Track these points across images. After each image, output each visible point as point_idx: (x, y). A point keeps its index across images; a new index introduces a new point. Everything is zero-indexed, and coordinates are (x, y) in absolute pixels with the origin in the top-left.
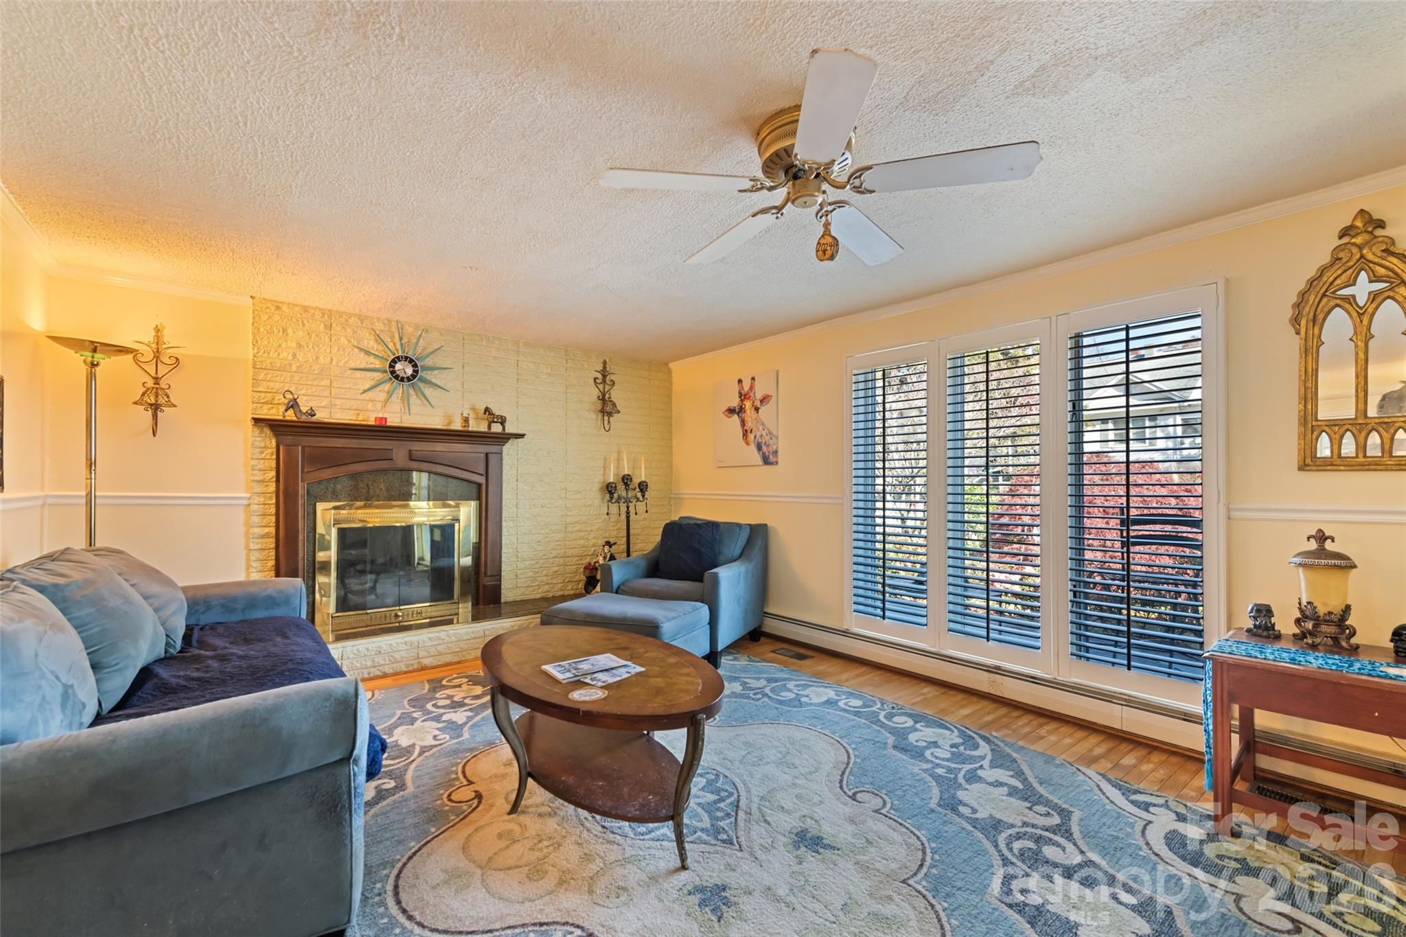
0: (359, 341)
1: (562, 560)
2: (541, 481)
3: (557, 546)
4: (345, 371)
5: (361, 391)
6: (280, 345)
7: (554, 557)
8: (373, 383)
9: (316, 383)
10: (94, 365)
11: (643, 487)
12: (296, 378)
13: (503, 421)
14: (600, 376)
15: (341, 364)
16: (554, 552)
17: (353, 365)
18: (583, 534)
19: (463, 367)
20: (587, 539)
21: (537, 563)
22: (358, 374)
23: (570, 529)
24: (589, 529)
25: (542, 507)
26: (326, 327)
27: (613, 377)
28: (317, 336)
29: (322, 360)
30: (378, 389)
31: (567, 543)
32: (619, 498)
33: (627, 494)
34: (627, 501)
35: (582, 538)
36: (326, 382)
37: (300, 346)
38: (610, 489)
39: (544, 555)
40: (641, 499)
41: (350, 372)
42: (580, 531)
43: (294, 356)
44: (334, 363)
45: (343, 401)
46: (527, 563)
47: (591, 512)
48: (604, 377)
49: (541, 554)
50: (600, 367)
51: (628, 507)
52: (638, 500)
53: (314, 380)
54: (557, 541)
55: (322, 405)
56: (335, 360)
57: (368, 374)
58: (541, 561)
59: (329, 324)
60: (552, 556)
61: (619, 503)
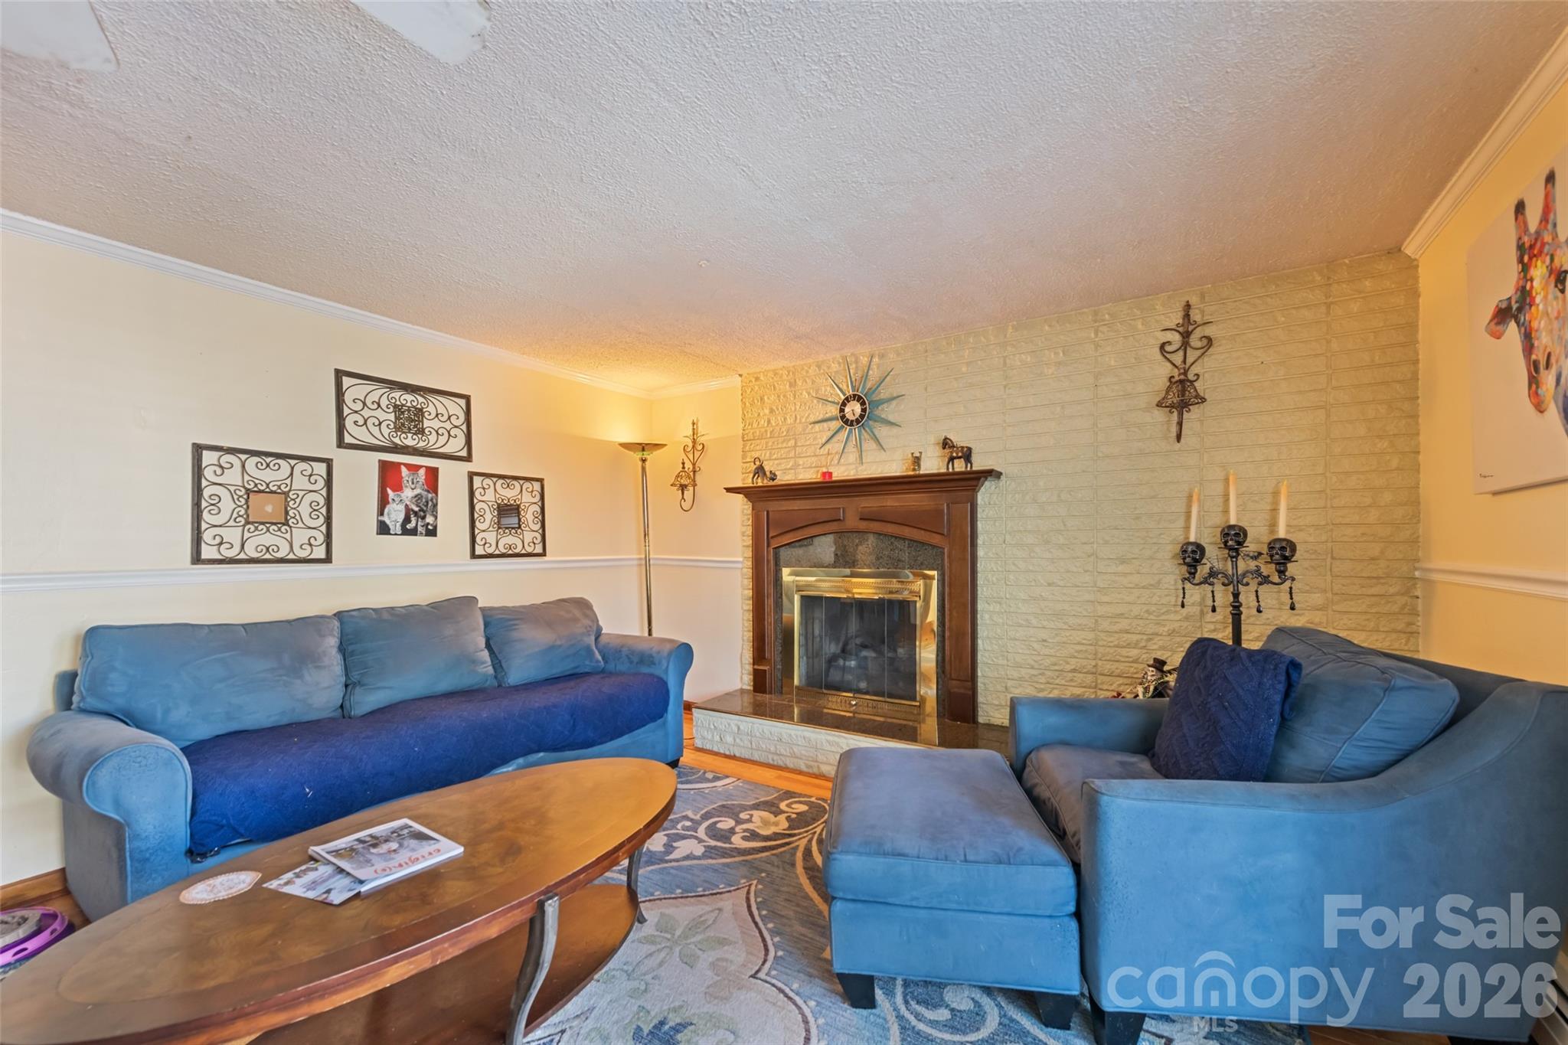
0: (817, 392)
1: (1090, 677)
2: (1047, 542)
3: (1078, 652)
4: (807, 426)
5: (819, 446)
6: (759, 415)
7: (1074, 671)
8: (830, 434)
9: (784, 445)
10: (644, 461)
11: (1282, 553)
12: (770, 444)
13: (967, 455)
14: (1176, 338)
15: (803, 420)
16: (1073, 661)
17: (812, 419)
18: (1135, 638)
19: (926, 389)
20: (1144, 647)
21: (1042, 674)
22: (817, 426)
23: (1105, 625)
24: (1149, 631)
25: (1049, 585)
26: (791, 386)
27: (1208, 331)
28: (784, 396)
29: (789, 421)
30: (835, 439)
31: (1101, 650)
32: (1213, 574)
33: (1235, 566)
34: (1234, 582)
35: (1136, 646)
36: (792, 443)
37: (772, 411)
38: (1192, 556)
39: (1055, 664)
40: (1276, 578)
41: (810, 427)
42: (1127, 632)
43: (769, 422)
44: (798, 421)
45: (805, 459)
46: (1023, 672)
47: (1155, 599)
48: (1186, 335)
49: (1047, 662)
50: (1176, 318)
51: (1236, 595)
52: (1265, 580)
53: (782, 443)
54: (1079, 643)
55: (788, 467)
56: (798, 417)
57: (825, 425)
58: (1048, 673)
59: (793, 381)
60: (1068, 667)
61: (1212, 584)
